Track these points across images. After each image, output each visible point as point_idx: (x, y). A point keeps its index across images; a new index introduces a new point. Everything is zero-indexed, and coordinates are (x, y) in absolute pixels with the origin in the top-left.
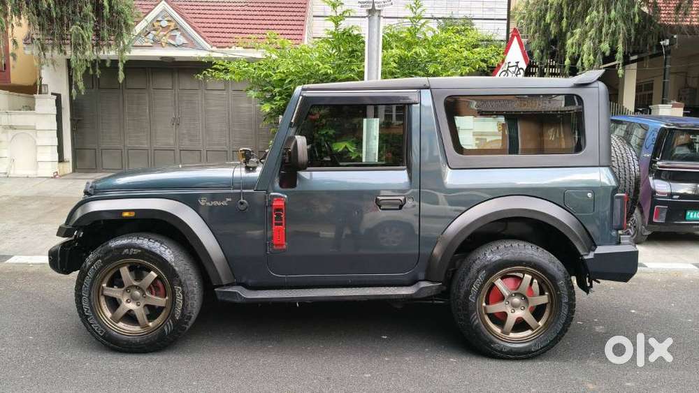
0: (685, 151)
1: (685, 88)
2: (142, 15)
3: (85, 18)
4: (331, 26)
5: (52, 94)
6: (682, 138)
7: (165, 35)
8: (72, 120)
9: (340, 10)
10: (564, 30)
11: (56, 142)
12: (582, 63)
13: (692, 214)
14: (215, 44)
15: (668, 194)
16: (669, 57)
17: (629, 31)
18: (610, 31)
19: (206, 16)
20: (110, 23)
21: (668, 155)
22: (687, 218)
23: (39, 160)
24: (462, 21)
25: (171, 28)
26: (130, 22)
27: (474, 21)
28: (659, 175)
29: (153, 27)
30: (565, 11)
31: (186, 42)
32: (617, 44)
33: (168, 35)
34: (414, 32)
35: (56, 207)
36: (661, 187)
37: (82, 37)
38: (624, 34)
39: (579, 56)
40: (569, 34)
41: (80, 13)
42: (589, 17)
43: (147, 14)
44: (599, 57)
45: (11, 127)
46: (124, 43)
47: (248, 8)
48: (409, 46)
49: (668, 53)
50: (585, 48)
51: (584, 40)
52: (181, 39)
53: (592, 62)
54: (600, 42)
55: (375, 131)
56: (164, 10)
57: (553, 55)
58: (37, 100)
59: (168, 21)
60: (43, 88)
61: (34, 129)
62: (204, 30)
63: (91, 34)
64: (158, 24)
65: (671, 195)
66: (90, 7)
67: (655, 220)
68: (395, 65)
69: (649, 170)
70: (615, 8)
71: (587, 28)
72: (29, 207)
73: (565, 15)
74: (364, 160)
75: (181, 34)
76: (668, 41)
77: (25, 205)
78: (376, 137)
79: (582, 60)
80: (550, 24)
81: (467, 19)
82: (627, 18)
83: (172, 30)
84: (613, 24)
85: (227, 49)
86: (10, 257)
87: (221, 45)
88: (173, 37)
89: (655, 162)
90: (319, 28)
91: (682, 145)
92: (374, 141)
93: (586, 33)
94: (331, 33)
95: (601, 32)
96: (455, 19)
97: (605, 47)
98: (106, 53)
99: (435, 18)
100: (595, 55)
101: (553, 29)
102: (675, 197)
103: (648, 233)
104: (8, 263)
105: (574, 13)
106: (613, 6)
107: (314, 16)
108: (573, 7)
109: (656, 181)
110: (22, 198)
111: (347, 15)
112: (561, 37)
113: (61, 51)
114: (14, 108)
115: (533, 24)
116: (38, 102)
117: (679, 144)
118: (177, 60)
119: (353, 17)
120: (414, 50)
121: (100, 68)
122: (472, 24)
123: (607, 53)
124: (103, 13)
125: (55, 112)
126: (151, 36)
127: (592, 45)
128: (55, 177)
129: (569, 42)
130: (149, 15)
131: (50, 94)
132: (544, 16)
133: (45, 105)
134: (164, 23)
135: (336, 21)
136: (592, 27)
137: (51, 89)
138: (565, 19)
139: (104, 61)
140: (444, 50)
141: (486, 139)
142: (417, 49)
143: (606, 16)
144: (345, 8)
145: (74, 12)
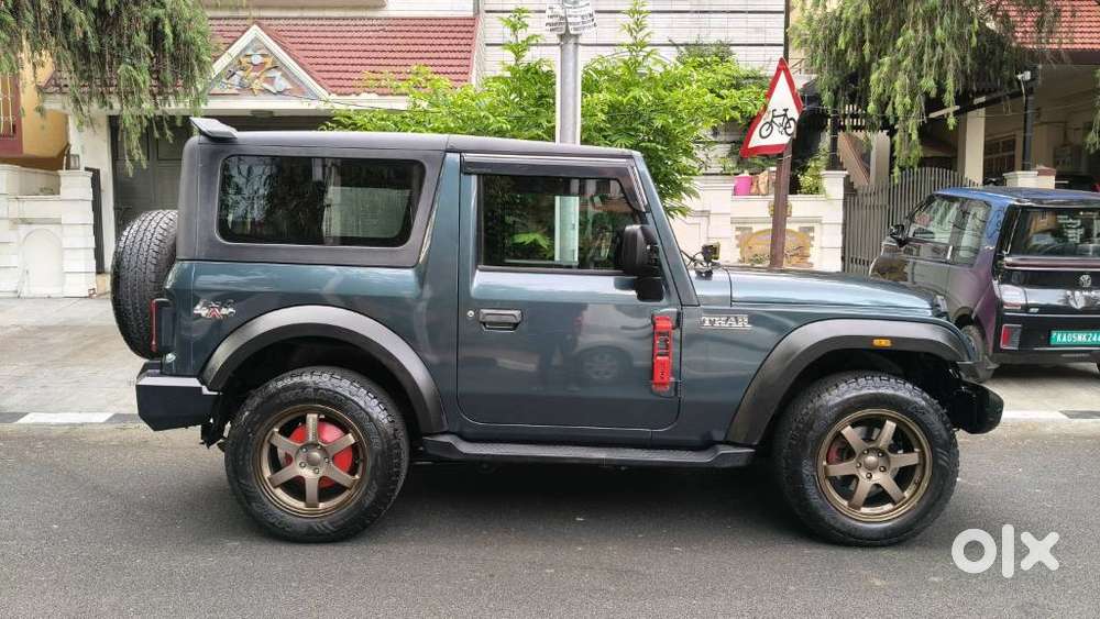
0: (1048, 240)
1: (1065, 145)
2: (223, 47)
3: (136, 53)
4: (509, 57)
5: (87, 169)
6: (1044, 222)
7: (258, 78)
8: (116, 209)
9: (522, 35)
10: (867, 60)
11: (92, 243)
12: (894, 109)
13: (1059, 336)
14: (334, 89)
15: (1022, 306)
16: (1030, 98)
17: (963, 59)
18: (935, 59)
19: (320, 47)
20: (174, 59)
21: (1021, 247)
22: (1052, 343)
23: (66, 270)
24: (714, 49)
25: (267, 66)
26: (205, 58)
27: (732, 48)
28: (1008, 277)
29: (239, 64)
30: (867, 30)
31: (289, 87)
32: (945, 78)
33: (263, 77)
34: (632, 66)
35: (92, 341)
36: (1012, 295)
37: (136, 81)
38: (955, 63)
39: (889, 98)
40: (874, 65)
41: (129, 46)
42: (901, 39)
43: (231, 45)
44: (920, 99)
45: (25, 221)
46: (197, 89)
47: (385, 34)
48: (627, 87)
49: (1030, 91)
50: (898, 85)
51: (896, 74)
52: (281, 84)
53: (909, 107)
54: (920, 77)
55: (573, 216)
56: (256, 39)
57: (852, 99)
58: (62, 179)
59: (263, 55)
60: (72, 159)
61: (58, 222)
62: (318, 67)
63: (147, 77)
64: (248, 59)
65: (1026, 308)
66: (143, 35)
67: (1003, 346)
68: (604, 117)
69: (993, 271)
70: (941, 24)
71: (900, 56)
72: (52, 341)
73: (867, 37)
74: (557, 258)
75: (282, 75)
76: (1029, 73)
77: (45, 339)
78: (574, 225)
79: (894, 104)
80: (846, 51)
81: (722, 45)
82: (959, 40)
83: (270, 69)
84: (939, 49)
85: (353, 96)
86: (23, 415)
87: (343, 90)
88: (271, 80)
89: (1001, 258)
90: (492, 63)
91: (1045, 232)
92: (572, 232)
93: (899, 62)
94: (509, 69)
95: (921, 61)
96: (706, 45)
97: (928, 83)
98: (173, 106)
99: (675, 45)
100: (913, 97)
101: (852, 58)
102: (1032, 310)
103: (993, 366)
104: (20, 424)
105: (882, 32)
106: (937, 23)
107: (487, 45)
108: (880, 25)
109: (1003, 287)
110: (42, 329)
111: (534, 42)
112: (864, 70)
113: (105, 103)
114: (26, 192)
115: (820, 51)
116: (64, 181)
117: (1038, 230)
118: (276, 115)
119: (542, 45)
120: (631, 94)
121: (170, 129)
122: (731, 54)
123: (933, 94)
124: (163, 46)
125: (91, 197)
126: (236, 79)
127: (908, 81)
128: (90, 297)
129: (874, 77)
130: (233, 47)
131: (82, 168)
132: (837, 37)
133: (75, 186)
134: (257, 59)
135: (518, 50)
136: (906, 54)
137: (85, 162)
138: (867, 43)
139: (173, 118)
140: (678, 94)
141: (751, 228)
142: (636, 92)
143: (929, 37)
144: (530, 31)
145: (119, 45)
